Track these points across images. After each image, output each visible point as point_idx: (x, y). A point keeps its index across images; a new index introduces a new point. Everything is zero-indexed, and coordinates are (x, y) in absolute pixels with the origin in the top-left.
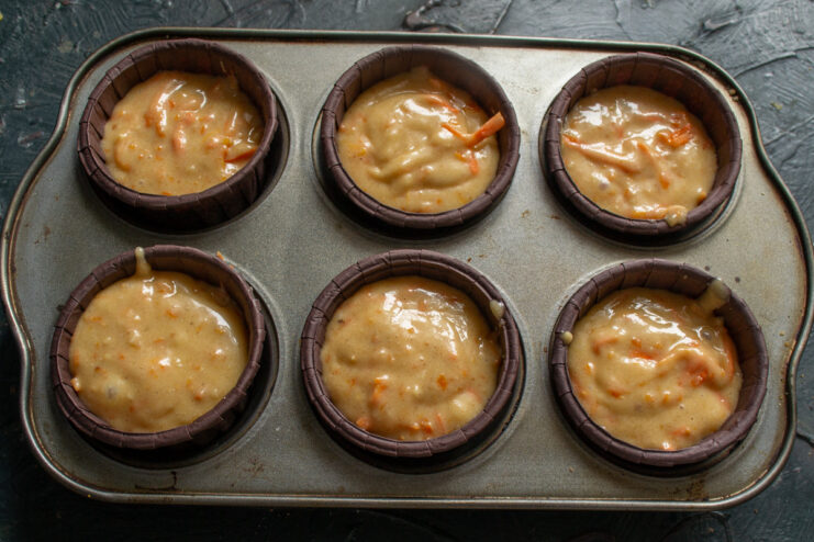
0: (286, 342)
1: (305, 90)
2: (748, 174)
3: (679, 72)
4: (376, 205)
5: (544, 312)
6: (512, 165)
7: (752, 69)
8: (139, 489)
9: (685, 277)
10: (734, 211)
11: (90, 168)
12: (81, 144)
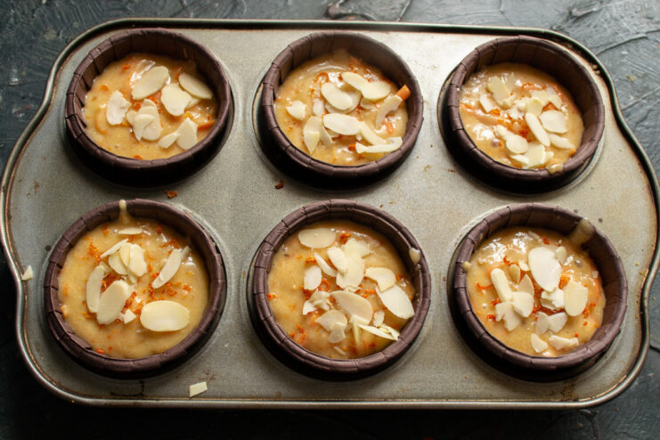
0: (233, 274)
1: (246, 68)
2: (609, 134)
3: (552, 52)
4: (308, 159)
5: (443, 248)
6: (417, 126)
7: (611, 48)
8: (113, 395)
9: (558, 218)
10: (597, 164)
11: (76, 133)
12: (68, 112)
